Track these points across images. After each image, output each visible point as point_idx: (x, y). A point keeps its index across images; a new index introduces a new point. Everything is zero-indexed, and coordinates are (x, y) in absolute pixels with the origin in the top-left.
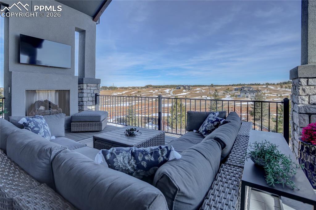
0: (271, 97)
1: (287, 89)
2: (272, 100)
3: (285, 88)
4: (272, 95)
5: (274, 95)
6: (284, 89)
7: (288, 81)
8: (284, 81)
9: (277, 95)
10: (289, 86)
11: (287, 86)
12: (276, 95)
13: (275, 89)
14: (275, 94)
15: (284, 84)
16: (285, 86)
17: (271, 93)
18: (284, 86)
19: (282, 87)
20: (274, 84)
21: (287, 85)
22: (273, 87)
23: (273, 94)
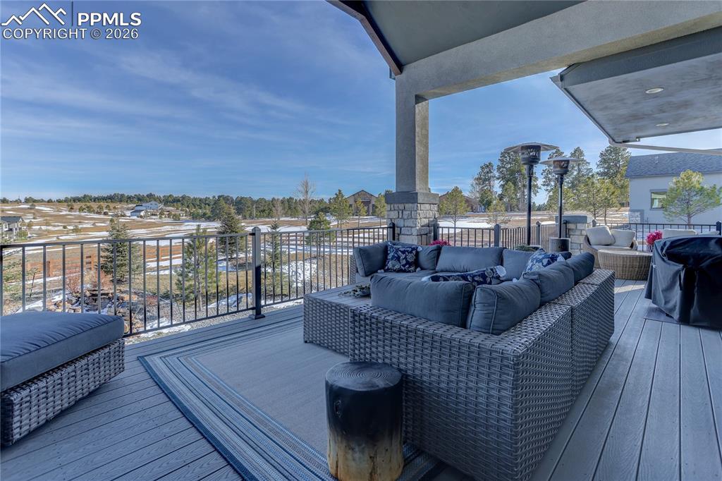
0: (49, 232)
1: (83, 214)
2: (55, 239)
3: (80, 211)
4: (50, 228)
5: (57, 229)
6: (77, 213)
7: (83, 196)
8: (74, 196)
9: (65, 227)
10: (88, 207)
11: (84, 207)
12: (61, 228)
13: (56, 213)
14: (58, 226)
15: (74, 201)
16: (78, 207)
17: (47, 224)
18: (77, 205)
19: (72, 208)
20: (50, 201)
21: (83, 205)
22: (49, 209)
23: (54, 226)
